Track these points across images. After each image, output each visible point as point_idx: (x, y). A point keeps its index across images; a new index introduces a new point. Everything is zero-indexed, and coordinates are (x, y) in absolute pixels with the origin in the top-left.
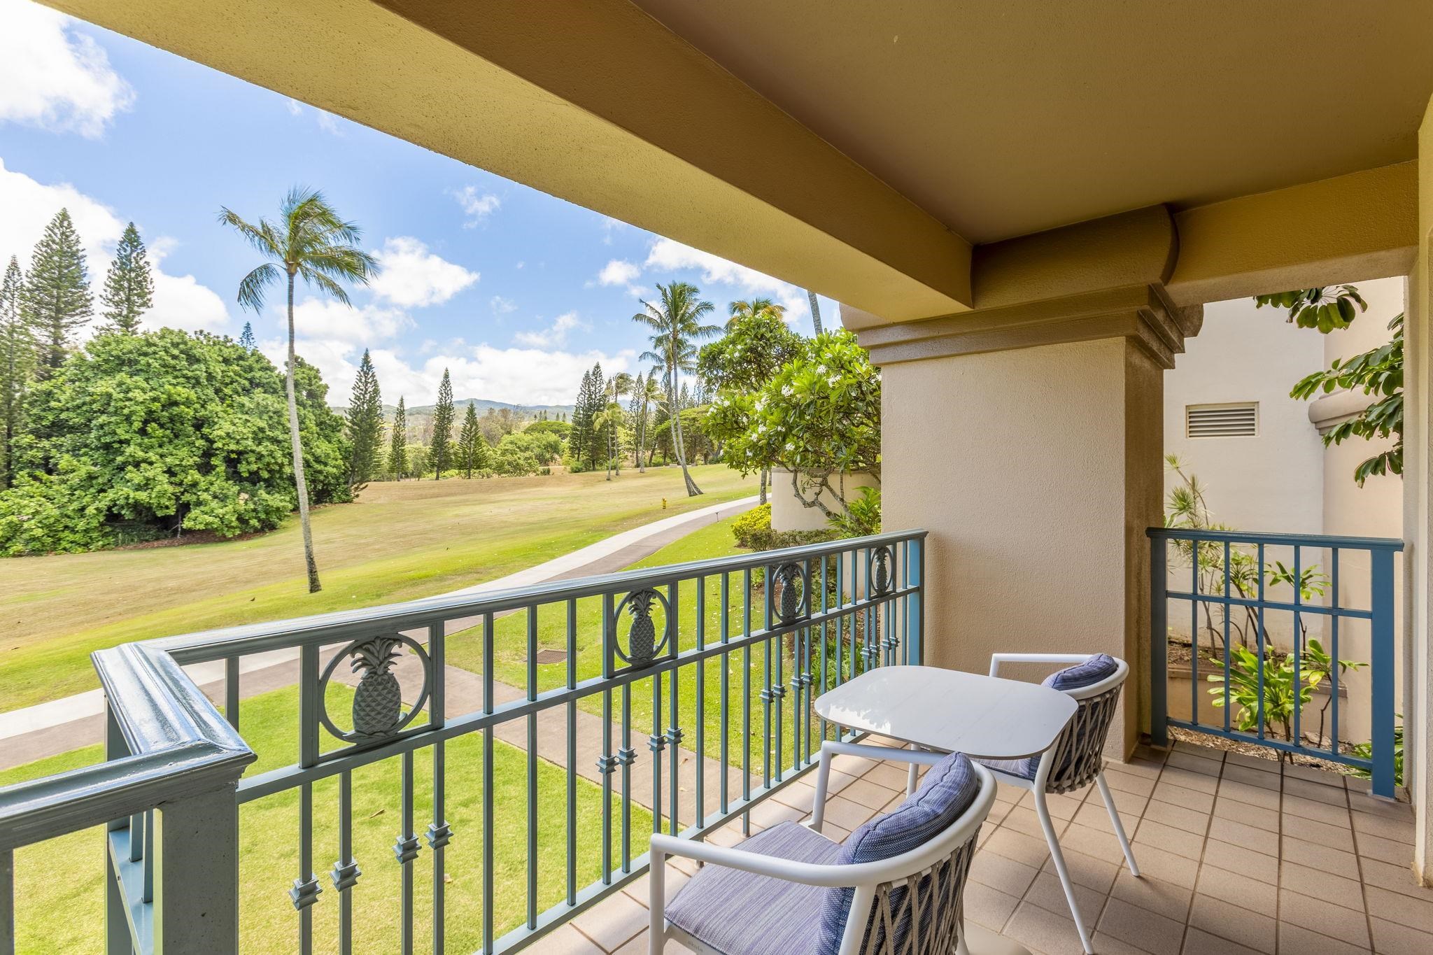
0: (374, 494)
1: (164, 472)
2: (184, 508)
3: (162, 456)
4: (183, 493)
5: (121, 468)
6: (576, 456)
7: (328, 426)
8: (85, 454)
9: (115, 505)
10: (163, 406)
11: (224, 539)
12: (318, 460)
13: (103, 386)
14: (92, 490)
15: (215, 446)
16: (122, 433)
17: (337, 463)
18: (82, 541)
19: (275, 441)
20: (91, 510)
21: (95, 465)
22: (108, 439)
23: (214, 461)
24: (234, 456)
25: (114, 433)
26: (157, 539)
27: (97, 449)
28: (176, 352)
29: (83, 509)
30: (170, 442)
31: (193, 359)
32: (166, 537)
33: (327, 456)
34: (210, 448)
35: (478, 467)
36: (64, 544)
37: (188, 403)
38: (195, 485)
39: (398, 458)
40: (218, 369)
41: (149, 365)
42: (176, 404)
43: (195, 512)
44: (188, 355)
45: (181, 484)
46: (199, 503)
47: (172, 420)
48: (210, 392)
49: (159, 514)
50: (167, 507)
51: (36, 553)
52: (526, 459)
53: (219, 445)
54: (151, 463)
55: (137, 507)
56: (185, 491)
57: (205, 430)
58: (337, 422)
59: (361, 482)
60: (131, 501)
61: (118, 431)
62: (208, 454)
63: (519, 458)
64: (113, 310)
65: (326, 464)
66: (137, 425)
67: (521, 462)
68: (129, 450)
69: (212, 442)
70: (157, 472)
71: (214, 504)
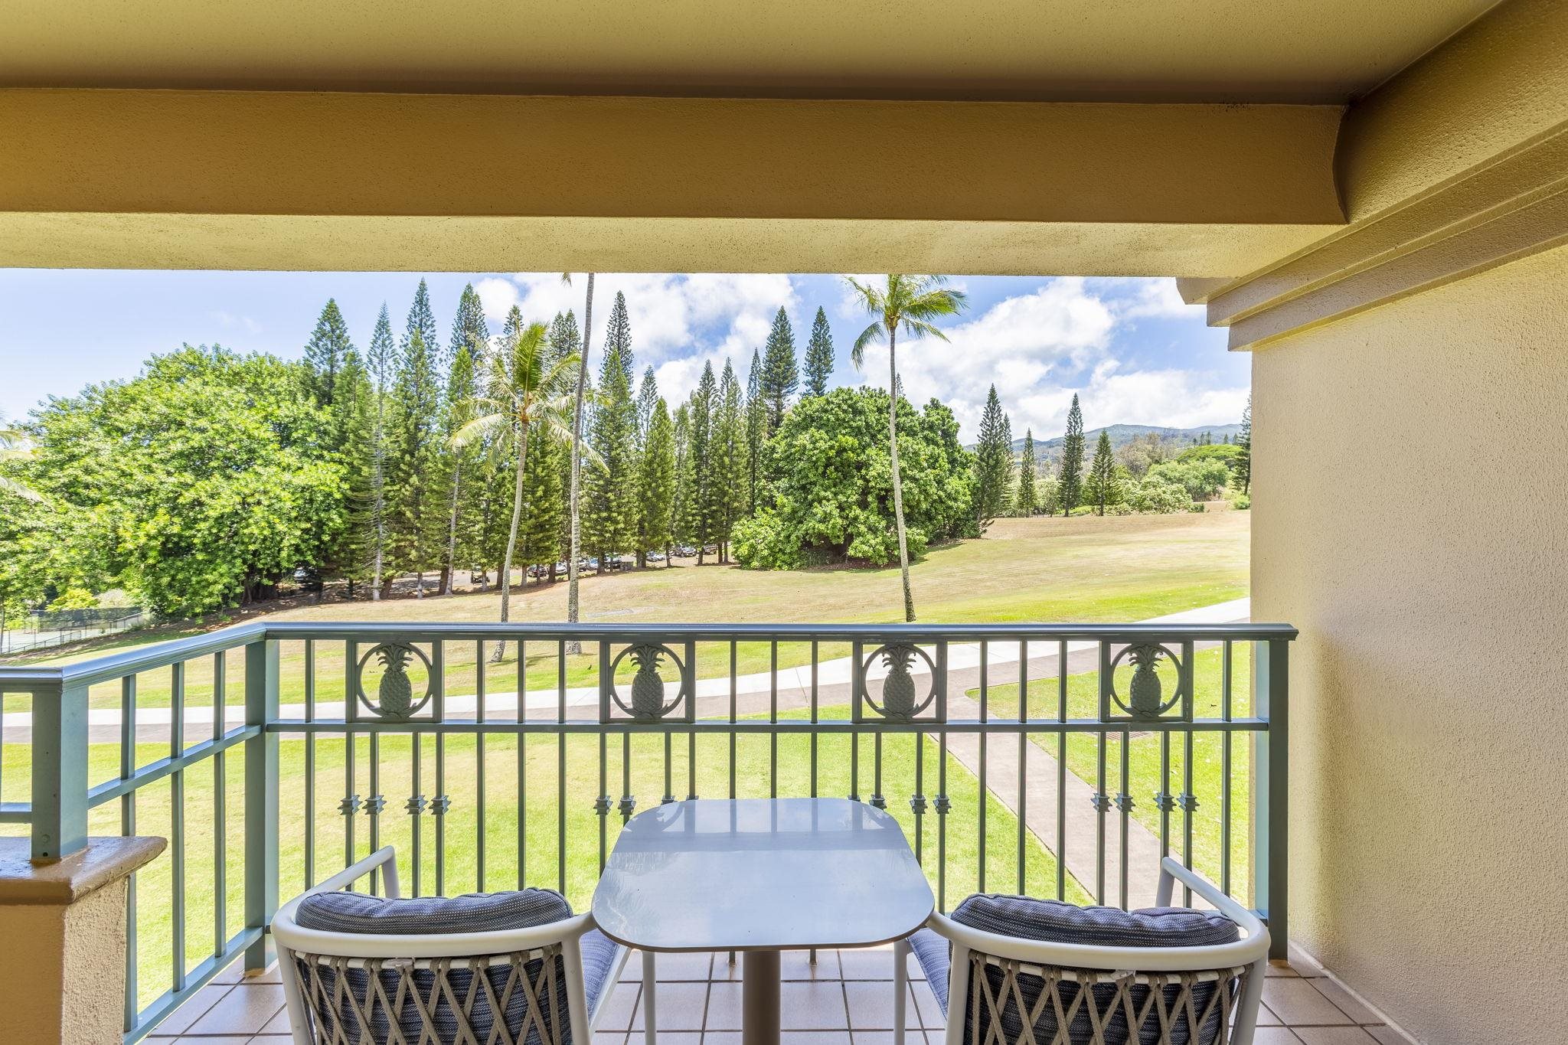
0: (1000, 531)
1: (837, 507)
2: (850, 538)
3: (836, 494)
4: (848, 526)
5: (811, 505)
6: (1243, 488)
7: (956, 463)
8: (791, 494)
9: (807, 534)
10: (837, 453)
11: (876, 567)
12: (949, 496)
13: (803, 439)
14: (795, 522)
15: (870, 484)
16: (812, 477)
17: (966, 499)
18: (789, 561)
19: (914, 480)
20: (793, 537)
21: (796, 502)
22: (803, 482)
23: (870, 499)
24: (883, 493)
25: (807, 477)
26: (833, 563)
27: (798, 489)
28: (845, 407)
29: (789, 536)
30: (841, 482)
31: (857, 412)
32: (838, 562)
33: (957, 492)
34: (867, 487)
35: (1112, 503)
36: (779, 563)
37: (853, 450)
38: (856, 518)
39: (1027, 492)
40: (872, 418)
41: (828, 420)
42: (845, 450)
43: (856, 542)
44: (853, 408)
45: (847, 518)
46: (859, 534)
47: (842, 464)
48: (867, 439)
49: (834, 542)
50: (839, 537)
51: (763, 568)
52: (1173, 493)
53: (872, 484)
54: (828, 500)
55: (820, 535)
56: (850, 523)
57: (863, 472)
58: (967, 459)
59: (988, 518)
60: (816, 531)
61: (810, 475)
62: (865, 492)
63: (1164, 492)
64: (810, 378)
65: (956, 500)
66: (821, 470)
67: (1167, 496)
68: (816, 489)
69: (868, 481)
70: (831, 507)
71: (870, 536)
